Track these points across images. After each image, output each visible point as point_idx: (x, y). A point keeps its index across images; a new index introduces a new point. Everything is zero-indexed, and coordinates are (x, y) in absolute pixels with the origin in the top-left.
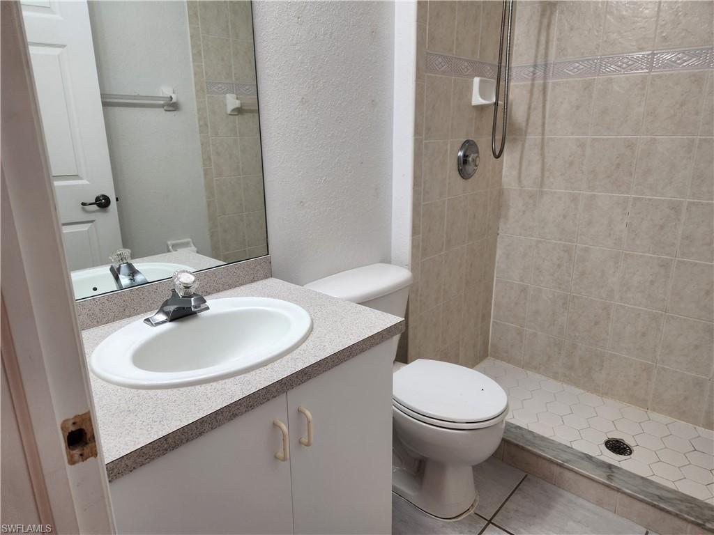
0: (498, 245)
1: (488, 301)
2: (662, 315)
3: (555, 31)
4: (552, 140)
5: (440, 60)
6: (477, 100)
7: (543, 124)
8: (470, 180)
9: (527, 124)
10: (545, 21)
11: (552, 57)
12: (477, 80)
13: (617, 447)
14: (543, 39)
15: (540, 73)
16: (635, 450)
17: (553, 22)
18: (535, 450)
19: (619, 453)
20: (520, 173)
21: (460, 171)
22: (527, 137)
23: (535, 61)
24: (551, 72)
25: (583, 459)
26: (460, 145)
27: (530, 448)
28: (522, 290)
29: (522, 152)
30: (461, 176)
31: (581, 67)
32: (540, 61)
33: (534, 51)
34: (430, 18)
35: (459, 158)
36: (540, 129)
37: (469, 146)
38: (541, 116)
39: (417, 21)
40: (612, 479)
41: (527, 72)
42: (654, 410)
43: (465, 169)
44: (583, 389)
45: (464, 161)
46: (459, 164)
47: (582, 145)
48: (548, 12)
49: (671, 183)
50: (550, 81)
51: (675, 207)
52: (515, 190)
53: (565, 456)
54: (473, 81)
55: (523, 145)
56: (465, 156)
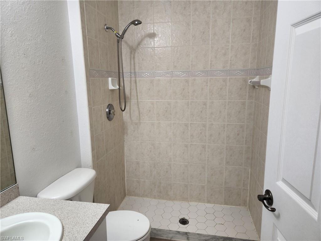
0: (125, 146)
1: (124, 171)
2: (188, 164)
3: (136, 60)
4: (141, 101)
5: (95, 72)
6: (111, 87)
7: (137, 96)
8: (112, 121)
9: (131, 96)
10: (132, 56)
11: (137, 70)
12: (110, 79)
13: (184, 222)
14: (132, 63)
15: (133, 75)
16: (190, 220)
17: (135, 57)
18: (159, 238)
19: (185, 224)
20: (130, 115)
21: (108, 118)
22: (131, 100)
23: (131, 71)
24: (137, 76)
25: (177, 234)
26: (107, 107)
27: (157, 237)
28: (137, 164)
29: (130, 106)
30: (108, 120)
31: (148, 74)
32: (133, 71)
33: (129, 67)
34: (89, 55)
35: (107, 112)
36: (136, 98)
37: (110, 106)
38: (136, 92)
39: (84, 56)
40: (189, 239)
41: (128, 75)
42: (191, 201)
43: (110, 116)
44: (166, 200)
45: (109, 113)
46: (107, 114)
47: (153, 104)
48: (133, 53)
49: (184, 117)
50: (138, 79)
51: (186, 125)
52: (129, 122)
53: (171, 236)
54: (108, 80)
55: (130, 104)
56: (110, 111)
